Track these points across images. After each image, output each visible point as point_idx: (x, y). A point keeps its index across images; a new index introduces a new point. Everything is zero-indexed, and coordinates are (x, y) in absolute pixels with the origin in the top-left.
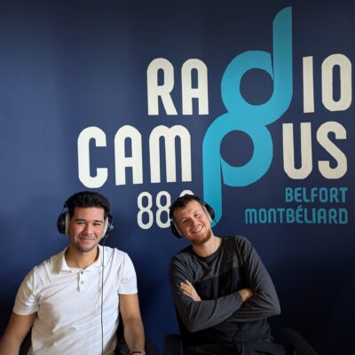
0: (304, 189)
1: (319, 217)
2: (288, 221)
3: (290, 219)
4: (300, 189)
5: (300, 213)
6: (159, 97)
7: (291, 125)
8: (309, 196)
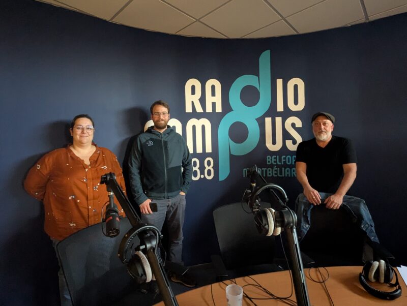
0: (278, 157)
1: (286, 173)
2: (268, 175)
3: (270, 174)
4: (275, 156)
5: (275, 171)
6: (193, 102)
7: (270, 118)
8: (280, 161)
